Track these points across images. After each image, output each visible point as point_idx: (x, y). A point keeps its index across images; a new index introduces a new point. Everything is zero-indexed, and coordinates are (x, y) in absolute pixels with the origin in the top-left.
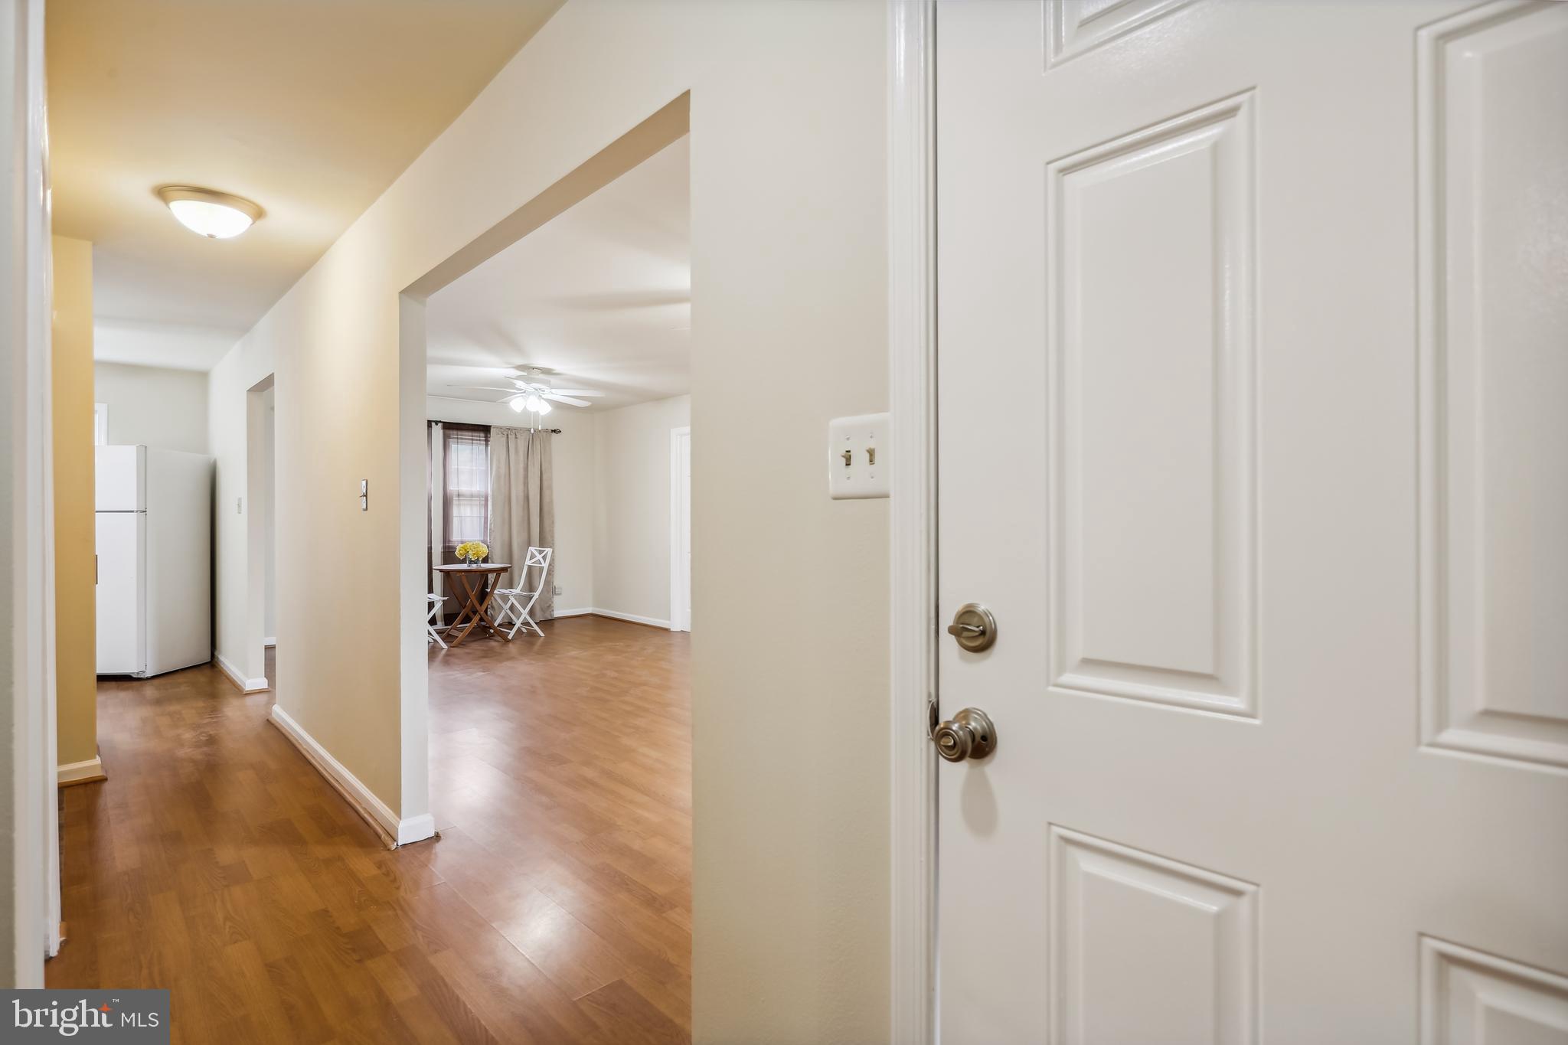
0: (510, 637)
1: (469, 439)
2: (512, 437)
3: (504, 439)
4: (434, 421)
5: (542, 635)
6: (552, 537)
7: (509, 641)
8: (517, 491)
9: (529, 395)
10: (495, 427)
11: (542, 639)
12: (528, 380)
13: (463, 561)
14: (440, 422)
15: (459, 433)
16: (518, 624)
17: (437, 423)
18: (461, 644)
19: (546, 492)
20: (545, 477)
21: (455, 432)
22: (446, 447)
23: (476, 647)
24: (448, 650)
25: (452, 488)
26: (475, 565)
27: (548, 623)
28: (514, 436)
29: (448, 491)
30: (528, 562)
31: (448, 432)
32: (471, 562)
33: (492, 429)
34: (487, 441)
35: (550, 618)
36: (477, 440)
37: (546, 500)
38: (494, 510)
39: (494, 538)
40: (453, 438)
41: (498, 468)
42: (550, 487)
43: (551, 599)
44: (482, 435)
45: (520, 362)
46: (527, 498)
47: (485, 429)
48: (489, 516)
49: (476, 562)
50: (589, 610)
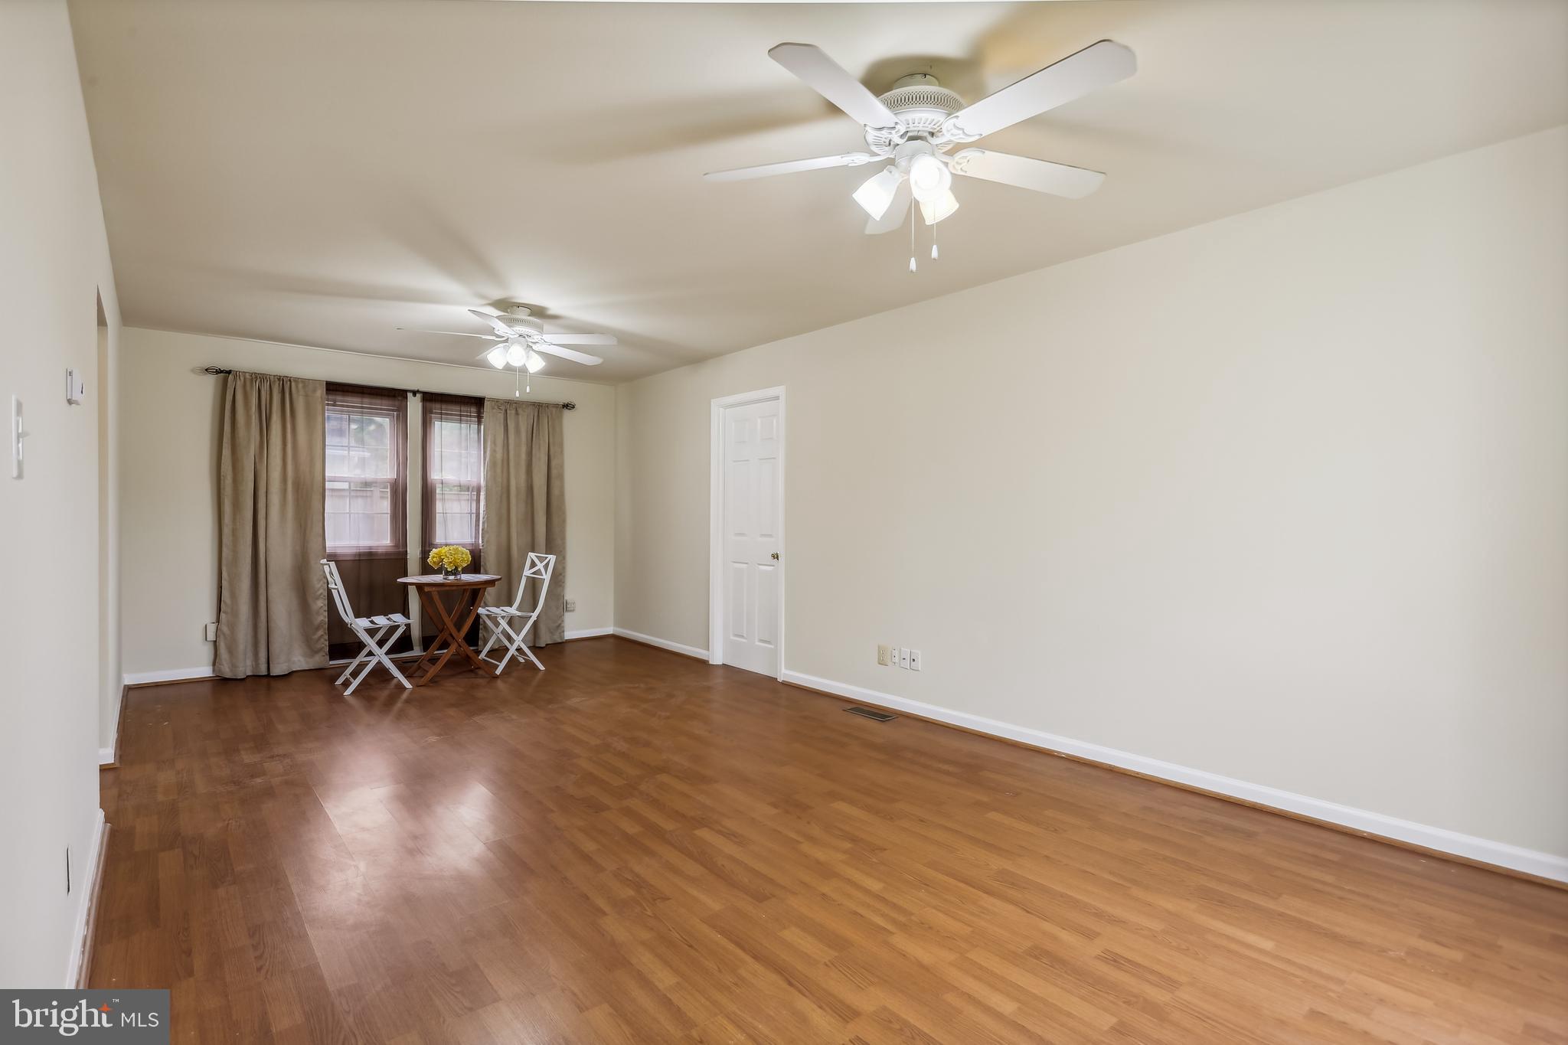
0: (498, 672)
1: (456, 415)
2: (511, 413)
3: (501, 416)
4: (410, 391)
5: (542, 668)
6: (563, 539)
7: (496, 677)
8: (517, 481)
9: (512, 344)
10: (492, 400)
11: (540, 675)
12: (510, 322)
13: (438, 571)
14: (418, 391)
15: (444, 407)
16: (512, 651)
17: (415, 393)
18: (434, 682)
19: (555, 483)
20: (554, 463)
21: (438, 406)
22: (426, 425)
23: (455, 686)
24: (412, 692)
25: (435, 476)
26: (452, 577)
27: (553, 650)
28: (513, 412)
29: (429, 480)
30: (527, 572)
31: (428, 404)
32: (448, 573)
33: (487, 404)
34: (479, 418)
35: (560, 641)
36: (467, 416)
37: (555, 492)
38: (487, 505)
39: (487, 542)
40: (436, 413)
41: (494, 451)
42: (561, 477)
43: (561, 617)
44: (473, 409)
45: (497, 294)
46: (530, 489)
47: (478, 402)
48: (481, 512)
49: (455, 572)
50: (609, 630)
